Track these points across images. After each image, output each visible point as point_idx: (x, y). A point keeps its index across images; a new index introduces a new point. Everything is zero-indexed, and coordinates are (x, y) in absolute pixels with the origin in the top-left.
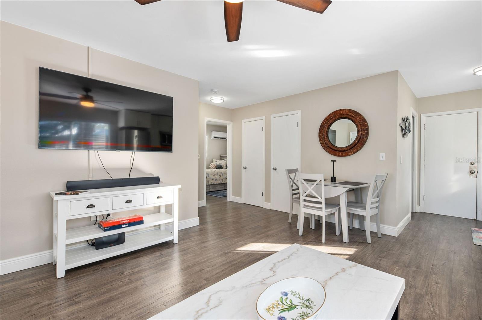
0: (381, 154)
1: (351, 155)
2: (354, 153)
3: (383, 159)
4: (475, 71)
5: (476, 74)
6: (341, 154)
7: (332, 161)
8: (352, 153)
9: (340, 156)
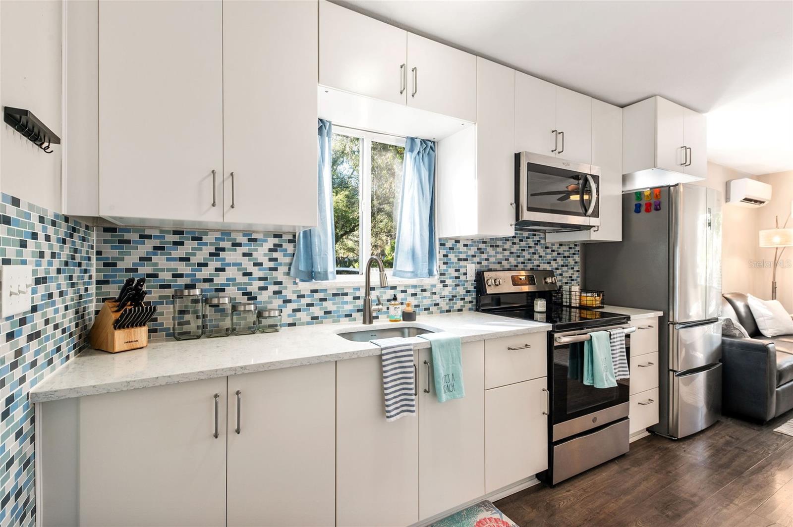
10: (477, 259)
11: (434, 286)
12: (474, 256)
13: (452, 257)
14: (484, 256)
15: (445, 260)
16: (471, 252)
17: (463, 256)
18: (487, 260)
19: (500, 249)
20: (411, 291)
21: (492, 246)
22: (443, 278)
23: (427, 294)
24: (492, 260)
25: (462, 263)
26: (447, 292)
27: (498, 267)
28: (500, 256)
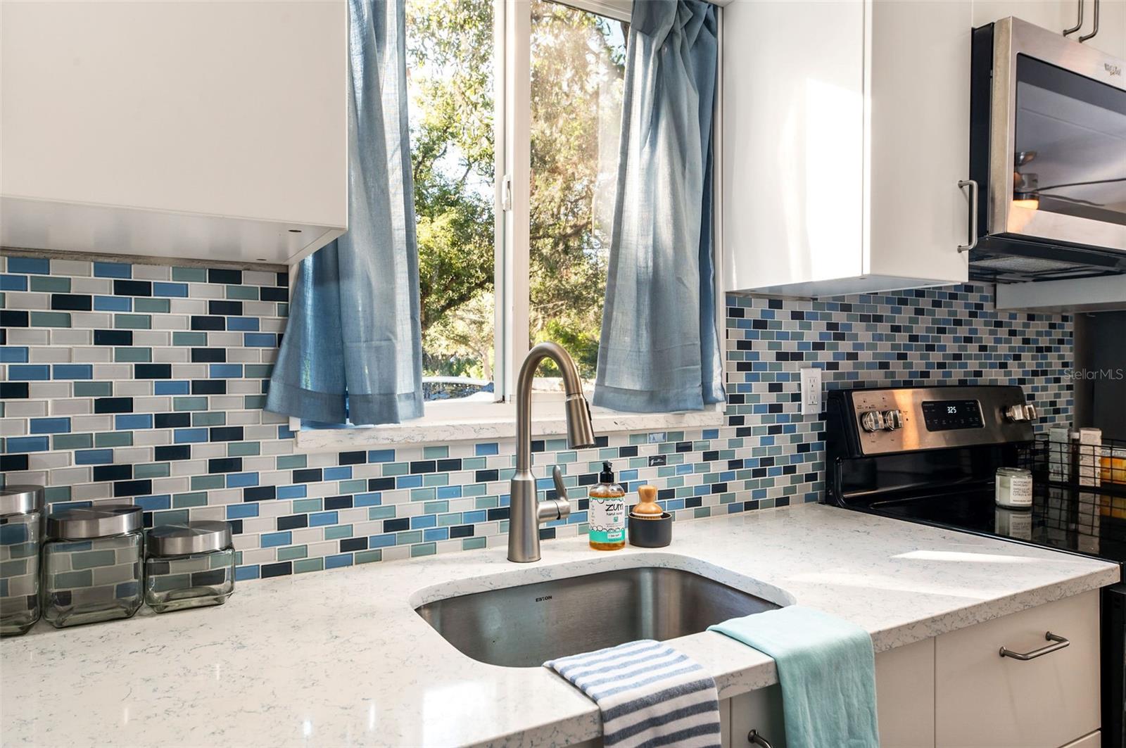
10: (825, 356)
11: (714, 433)
12: (818, 346)
13: (762, 348)
14: (845, 346)
15: (743, 356)
16: (812, 336)
17: (790, 346)
18: (852, 356)
19: (883, 328)
20: (648, 449)
21: (864, 318)
22: (737, 409)
23: (695, 457)
24: (865, 356)
25: (789, 367)
26: (747, 450)
27: (879, 376)
28: (885, 347)
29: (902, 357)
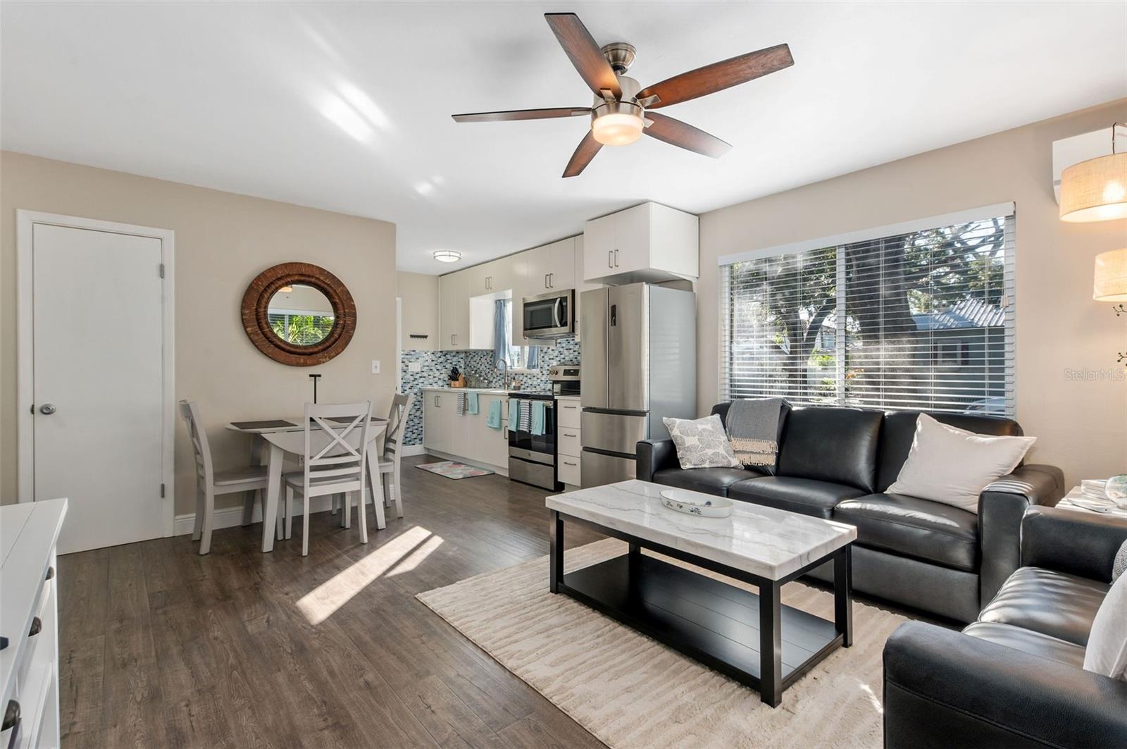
0: (374, 361)
1: (324, 362)
2: (331, 358)
3: (378, 371)
4: (436, 254)
5: (437, 258)
6: (302, 361)
7: (311, 376)
8: (327, 359)
9: (301, 366)
10: (558, 359)
11: (538, 374)
12: (557, 357)
13: (546, 357)
14: (563, 356)
15: (543, 359)
16: (555, 354)
17: (551, 357)
18: (564, 358)
19: (571, 351)
20: (529, 376)
21: (567, 349)
22: (542, 370)
23: (535, 378)
24: (567, 359)
25: (551, 361)
26: (543, 378)
27: (570, 363)
28: (571, 356)
29: (576, 358)
